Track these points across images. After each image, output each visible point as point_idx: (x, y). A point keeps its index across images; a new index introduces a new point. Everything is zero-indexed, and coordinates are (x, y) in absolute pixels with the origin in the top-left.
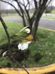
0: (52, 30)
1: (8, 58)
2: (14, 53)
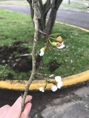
0: (77, 27)
1: (7, 66)
2: (17, 60)
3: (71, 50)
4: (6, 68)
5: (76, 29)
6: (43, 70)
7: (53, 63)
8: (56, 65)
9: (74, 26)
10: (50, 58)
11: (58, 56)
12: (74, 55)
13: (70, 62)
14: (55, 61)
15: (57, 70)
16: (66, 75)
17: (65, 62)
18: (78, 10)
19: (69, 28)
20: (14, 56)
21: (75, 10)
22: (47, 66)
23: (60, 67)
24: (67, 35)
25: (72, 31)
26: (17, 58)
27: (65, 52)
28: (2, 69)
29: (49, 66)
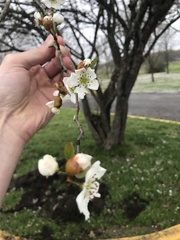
0: (174, 122)
1: (41, 211)
2: (60, 197)
3: (167, 168)
4: (39, 215)
5: (171, 125)
6: (112, 215)
7: (131, 198)
8: (139, 203)
9: (168, 121)
10: (125, 188)
11: (142, 184)
12: (174, 178)
13: (167, 194)
14: (135, 194)
15: (142, 215)
16: (162, 224)
17: (157, 194)
18: (172, 91)
19: (157, 126)
20: (53, 190)
21: (166, 91)
22: (121, 207)
23: (149, 208)
24: (156, 139)
25: (164, 131)
26: (60, 193)
27: (155, 173)
28: (31, 217)
29: (125, 206)
